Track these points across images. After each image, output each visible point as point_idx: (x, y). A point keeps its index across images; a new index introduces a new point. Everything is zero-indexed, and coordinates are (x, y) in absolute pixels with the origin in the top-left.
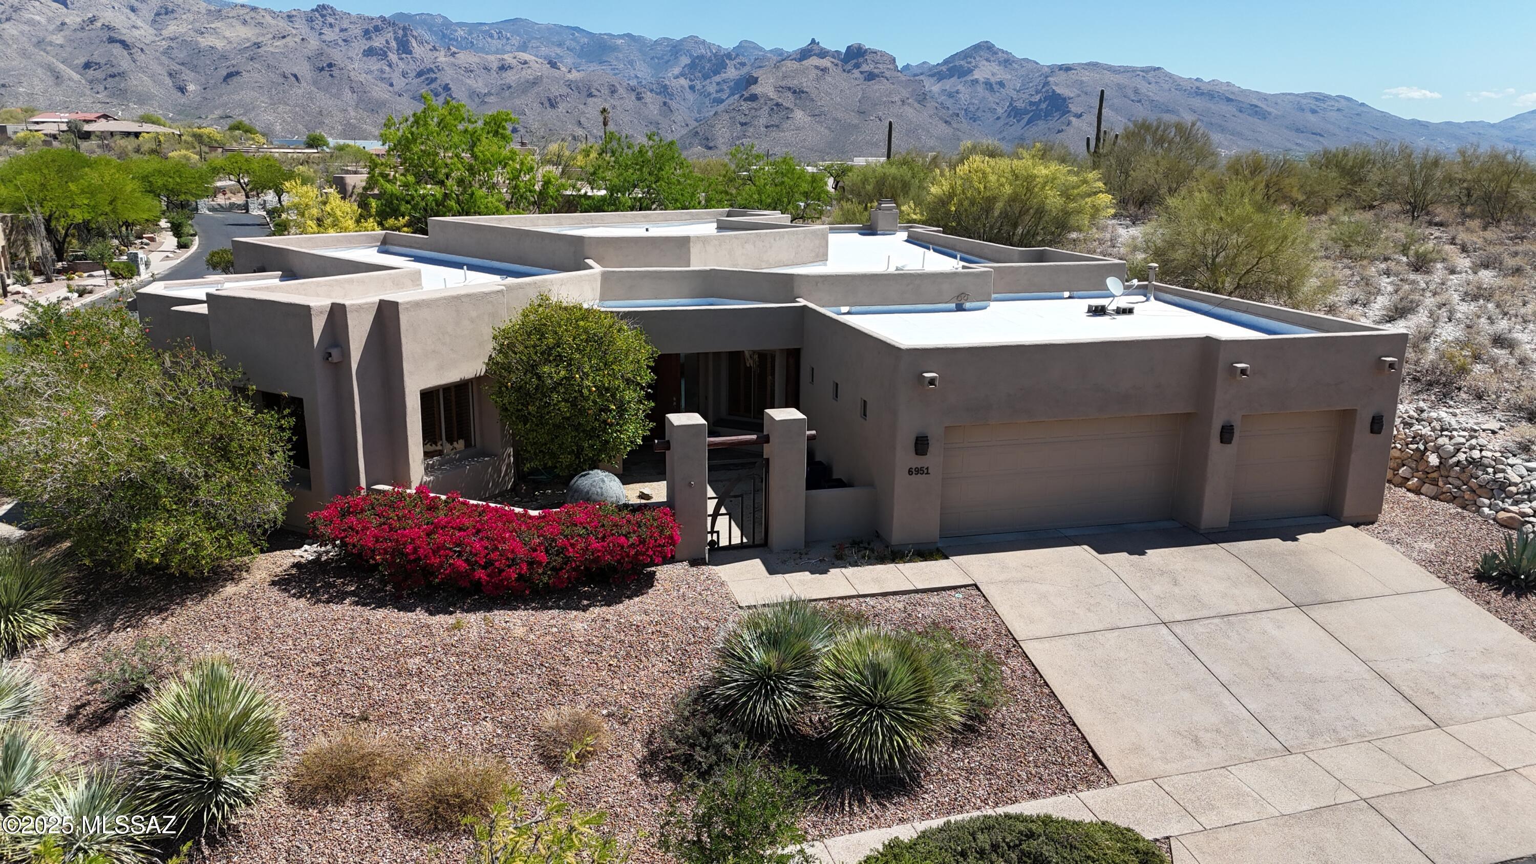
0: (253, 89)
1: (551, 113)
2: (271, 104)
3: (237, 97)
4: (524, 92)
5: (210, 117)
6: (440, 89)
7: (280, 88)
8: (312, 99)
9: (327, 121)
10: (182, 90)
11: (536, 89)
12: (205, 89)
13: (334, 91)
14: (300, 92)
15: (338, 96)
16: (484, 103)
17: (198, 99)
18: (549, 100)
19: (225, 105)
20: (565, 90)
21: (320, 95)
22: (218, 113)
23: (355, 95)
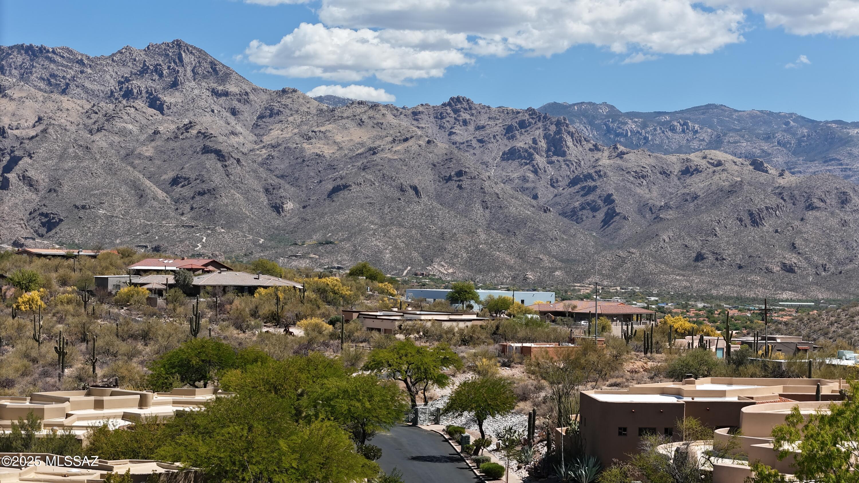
0: (362, 206)
1: (752, 232)
2: (381, 226)
3: (341, 218)
4: (715, 204)
5: (309, 242)
6: (600, 202)
7: (395, 205)
8: (432, 217)
9: (449, 247)
10: (278, 209)
11: (732, 200)
12: (304, 207)
13: (461, 206)
14: (418, 208)
15: (465, 213)
16: (658, 219)
17: (295, 220)
18: (751, 214)
19: (326, 227)
20: (773, 201)
21: (442, 212)
22: (317, 237)
23: (487, 211)
